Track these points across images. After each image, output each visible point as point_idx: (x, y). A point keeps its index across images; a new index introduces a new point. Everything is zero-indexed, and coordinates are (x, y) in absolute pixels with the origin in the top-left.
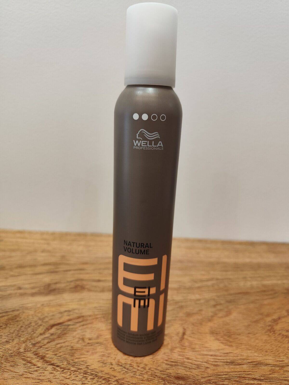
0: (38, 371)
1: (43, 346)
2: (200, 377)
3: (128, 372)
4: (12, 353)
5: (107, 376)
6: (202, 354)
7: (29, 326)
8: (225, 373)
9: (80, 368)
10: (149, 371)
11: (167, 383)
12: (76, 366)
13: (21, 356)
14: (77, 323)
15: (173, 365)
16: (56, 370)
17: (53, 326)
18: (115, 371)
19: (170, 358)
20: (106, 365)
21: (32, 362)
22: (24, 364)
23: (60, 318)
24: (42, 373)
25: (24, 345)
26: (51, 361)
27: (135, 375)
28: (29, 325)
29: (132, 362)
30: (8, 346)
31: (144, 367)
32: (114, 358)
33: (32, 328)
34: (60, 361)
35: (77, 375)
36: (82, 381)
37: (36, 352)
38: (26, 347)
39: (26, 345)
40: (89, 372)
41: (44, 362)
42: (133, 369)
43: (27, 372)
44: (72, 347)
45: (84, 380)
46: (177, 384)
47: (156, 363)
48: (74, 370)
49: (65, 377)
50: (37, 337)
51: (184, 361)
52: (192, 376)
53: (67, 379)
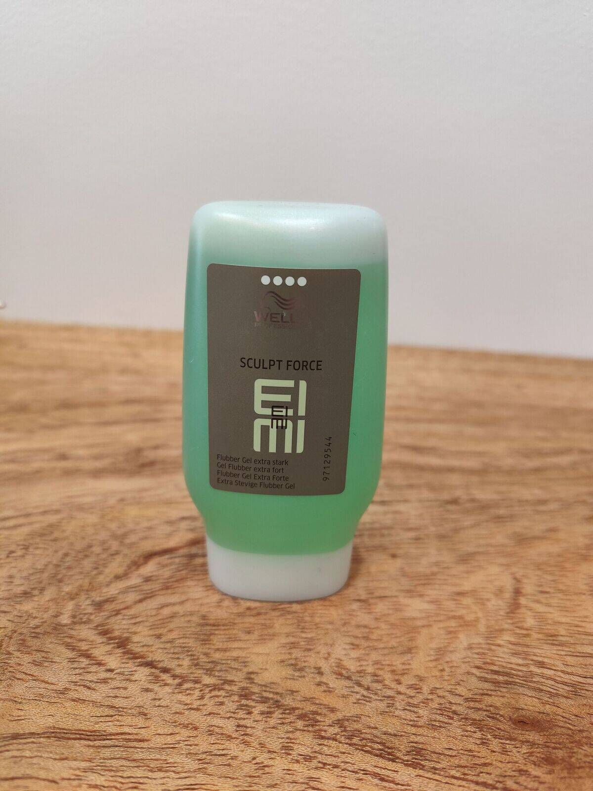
0: (110, 681)
1: (125, 609)
2: (586, 723)
3: (370, 698)
4: (37, 627)
5: (310, 708)
7: (87, 553)
9: (228, 678)
10: (430, 697)
11: (489, 737)
12: (217, 674)
13: (62, 635)
15: (499, 683)
16: (162, 682)
17: (149, 556)
18: (330, 692)
19: (488, 661)
20: (303, 673)
21: (91, 654)
22: (71, 658)
23: (169, 535)
24: (122, 690)
25: (70, 605)
26: (147, 653)
27: (392, 710)
28: (85, 553)
29: (377, 669)
30: (28, 606)
31: (416, 685)
32: (326, 655)
33: (93, 559)
34: (171, 655)
35: (220, 701)
36: (236, 719)
37: (104, 626)
38: (76, 612)
39: (78, 606)
40: (254, 693)
41: (125, 657)
42: (384, 690)
43: (78, 684)
44: (205, 617)
45: (242, 716)
46: (521, 741)
47: (449, 675)
48: (212, 683)
49: (186, 704)
50: (108, 585)
51: (530, 671)
52: (562, 719)
53: (191, 709)
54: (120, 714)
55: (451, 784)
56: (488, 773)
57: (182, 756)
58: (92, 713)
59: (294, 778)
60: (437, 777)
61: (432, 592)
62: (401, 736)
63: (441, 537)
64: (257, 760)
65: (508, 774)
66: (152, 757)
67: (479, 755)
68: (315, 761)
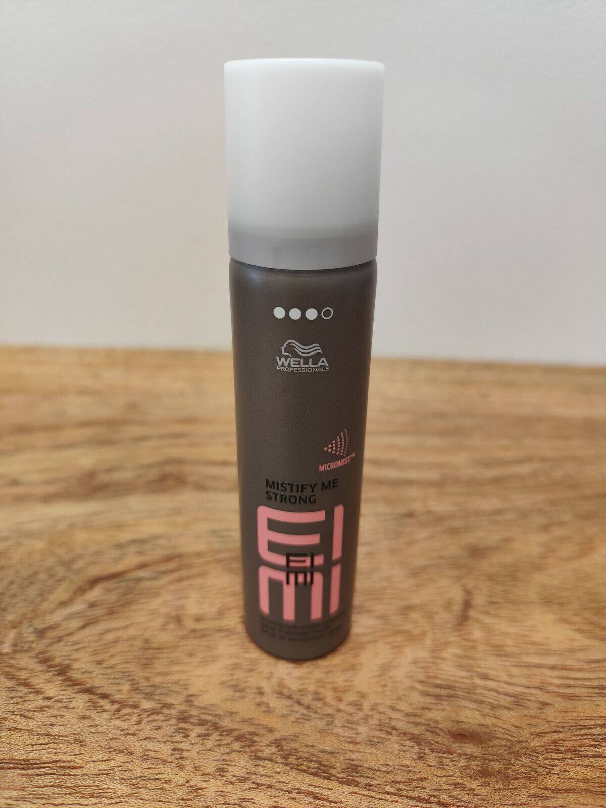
0: (47, 709)
2: (525, 734)
3: (310, 716)
5: (247, 729)
6: (523, 662)
7: (33, 580)
8: (599, 722)
9: (166, 702)
10: (370, 713)
11: (427, 751)
12: (156, 698)
13: (2, 665)
14: (164, 573)
15: (440, 696)
16: (100, 708)
17: (95, 582)
18: (269, 711)
19: (431, 674)
20: (244, 694)
21: (30, 682)
22: (9, 688)
23: (117, 560)
24: (59, 718)
25: (12, 634)
26: (87, 680)
27: (331, 727)
28: (31, 580)
31: (357, 701)
33: (38, 586)
34: (111, 680)
35: (158, 725)
36: (173, 743)
37: (45, 653)
38: (18, 640)
39: (20, 634)
40: (193, 716)
41: (65, 684)
42: (325, 707)
43: (15, 713)
44: (148, 640)
45: (179, 739)
46: (458, 754)
47: (391, 691)
48: (151, 707)
49: (123, 730)
50: (52, 612)
51: (473, 683)
52: (501, 730)
53: (128, 734)
54: (55, 741)
55: (385, 800)
56: (422, 788)
57: (115, 782)
58: (28, 742)
59: (227, 800)
60: (371, 793)
61: (380, 608)
62: (338, 753)
63: (393, 551)
64: (191, 783)
65: (443, 787)
66: (84, 783)
67: (415, 769)
68: (250, 782)
